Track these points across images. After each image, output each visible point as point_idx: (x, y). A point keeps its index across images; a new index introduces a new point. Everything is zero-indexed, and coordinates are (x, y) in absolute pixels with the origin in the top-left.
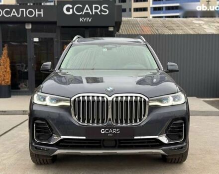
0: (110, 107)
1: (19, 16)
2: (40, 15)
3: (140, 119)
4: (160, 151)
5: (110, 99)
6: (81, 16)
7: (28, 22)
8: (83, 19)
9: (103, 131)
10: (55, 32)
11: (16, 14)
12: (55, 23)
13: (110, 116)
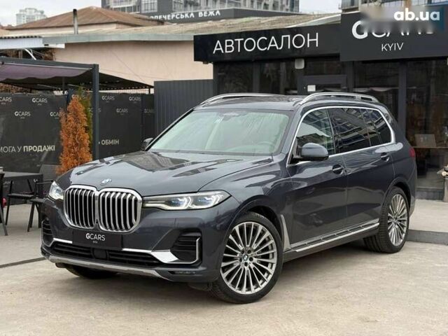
0: (96, 202)
1: (281, 48)
2: (313, 43)
3: (132, 225)
4: (153, 272)
5: (97, 194)
6: (384, 40)
7: (300, 58)
8: (387, 47)
9: (88, 236)
10: (344, 73)
11: (276, 45)
12: (337, 57)
13: (97, 218)
